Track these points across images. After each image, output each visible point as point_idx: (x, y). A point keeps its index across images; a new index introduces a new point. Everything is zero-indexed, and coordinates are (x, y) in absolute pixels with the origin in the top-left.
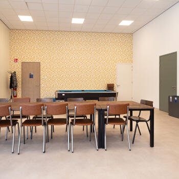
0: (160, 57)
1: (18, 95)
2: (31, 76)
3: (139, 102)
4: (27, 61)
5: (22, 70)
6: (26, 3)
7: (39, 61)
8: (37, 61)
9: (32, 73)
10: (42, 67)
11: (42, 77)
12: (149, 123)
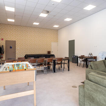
0: (69, 41)
1: (4, 57)
2: (11, 48)
3: (64, 58)
4: (9, 40)
5: (6, 44)
6: (15, 15)
7: (15, 40)
8: (14, 40)
9: (11, 46)
10: (16, 43)
11: (17, 48)
12: (68, 64)
